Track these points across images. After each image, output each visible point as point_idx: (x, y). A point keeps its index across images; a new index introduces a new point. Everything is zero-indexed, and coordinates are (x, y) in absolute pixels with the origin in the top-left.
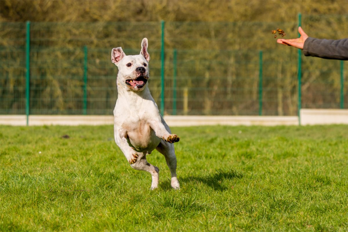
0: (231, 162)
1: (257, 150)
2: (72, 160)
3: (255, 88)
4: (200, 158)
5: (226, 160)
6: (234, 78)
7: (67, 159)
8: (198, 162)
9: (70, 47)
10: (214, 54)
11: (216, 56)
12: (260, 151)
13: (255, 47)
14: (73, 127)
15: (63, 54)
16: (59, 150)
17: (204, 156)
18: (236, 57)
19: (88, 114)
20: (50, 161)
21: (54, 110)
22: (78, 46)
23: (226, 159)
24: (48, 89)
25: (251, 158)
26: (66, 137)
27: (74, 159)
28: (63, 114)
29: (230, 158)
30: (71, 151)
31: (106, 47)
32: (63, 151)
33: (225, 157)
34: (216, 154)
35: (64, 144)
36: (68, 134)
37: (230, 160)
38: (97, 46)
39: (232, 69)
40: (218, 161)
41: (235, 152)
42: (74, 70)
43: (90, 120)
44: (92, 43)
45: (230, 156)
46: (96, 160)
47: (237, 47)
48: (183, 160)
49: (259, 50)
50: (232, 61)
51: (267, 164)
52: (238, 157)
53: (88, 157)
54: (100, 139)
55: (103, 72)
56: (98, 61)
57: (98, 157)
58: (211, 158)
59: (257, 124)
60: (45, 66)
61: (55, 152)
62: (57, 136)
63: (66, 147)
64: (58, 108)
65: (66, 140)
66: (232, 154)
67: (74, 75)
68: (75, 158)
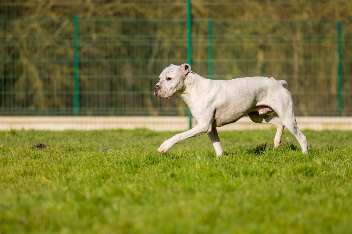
0: (282, 181)
1: (323, 163)
2: (44, 179)
3: (335, 77)
4: (236, 176)
5: (276, 178)
6: (302, 61)
7: (38, 178)
8: (232, 182)
9: (54, 17)
10: (270, 26)
11: (274, 30)
12: (327, 166)
13: (331, 14)
14: (54, 132)
15: (43, 26)
16: (27, 164)
17: (242, 173)
18: (304, 30)
19: (81, 114)
20: (11, 181)
21: (32, 108)
22: (65, 14)
23: (275, 176)
24: (22, 78)
25: (312, 175)
26: (41, 146)
27: (48, 178)
28: (43, 114)
29: (280, 176)
30: (44, 166)
31: (107, 16)
32: (32, 166)
33: (273, 175)
34: (261, 170)
35: (36, 157)
36: (44, 143)
37: (280, 178)
38: (94, 14)
39: (298, 49)
40: (263, 180)
41: (289, 167)
42: (60, 50)
43: (82, 123)
44: (86, 10)
45: (281, 173)
46: (80, 179)
47: (305, 16)
48: (210, 179)
49: (338, 19)
50: (299, 36)
51: (335, 183)
52: (292, 174)
53: (69, 176)
54: (91, 149)
55: (104, 54)
56: (94, 36)
57: (84, 173)
58: (252, 175)
59: (331, 128)
60: (17, 45)
61: (20, 168)
62: (27, 146)
63: (37, 160)
64: (37, 106)
65: (40, 151)
66: (284, 170)
67: (60, 57)
68: (50, 176)
